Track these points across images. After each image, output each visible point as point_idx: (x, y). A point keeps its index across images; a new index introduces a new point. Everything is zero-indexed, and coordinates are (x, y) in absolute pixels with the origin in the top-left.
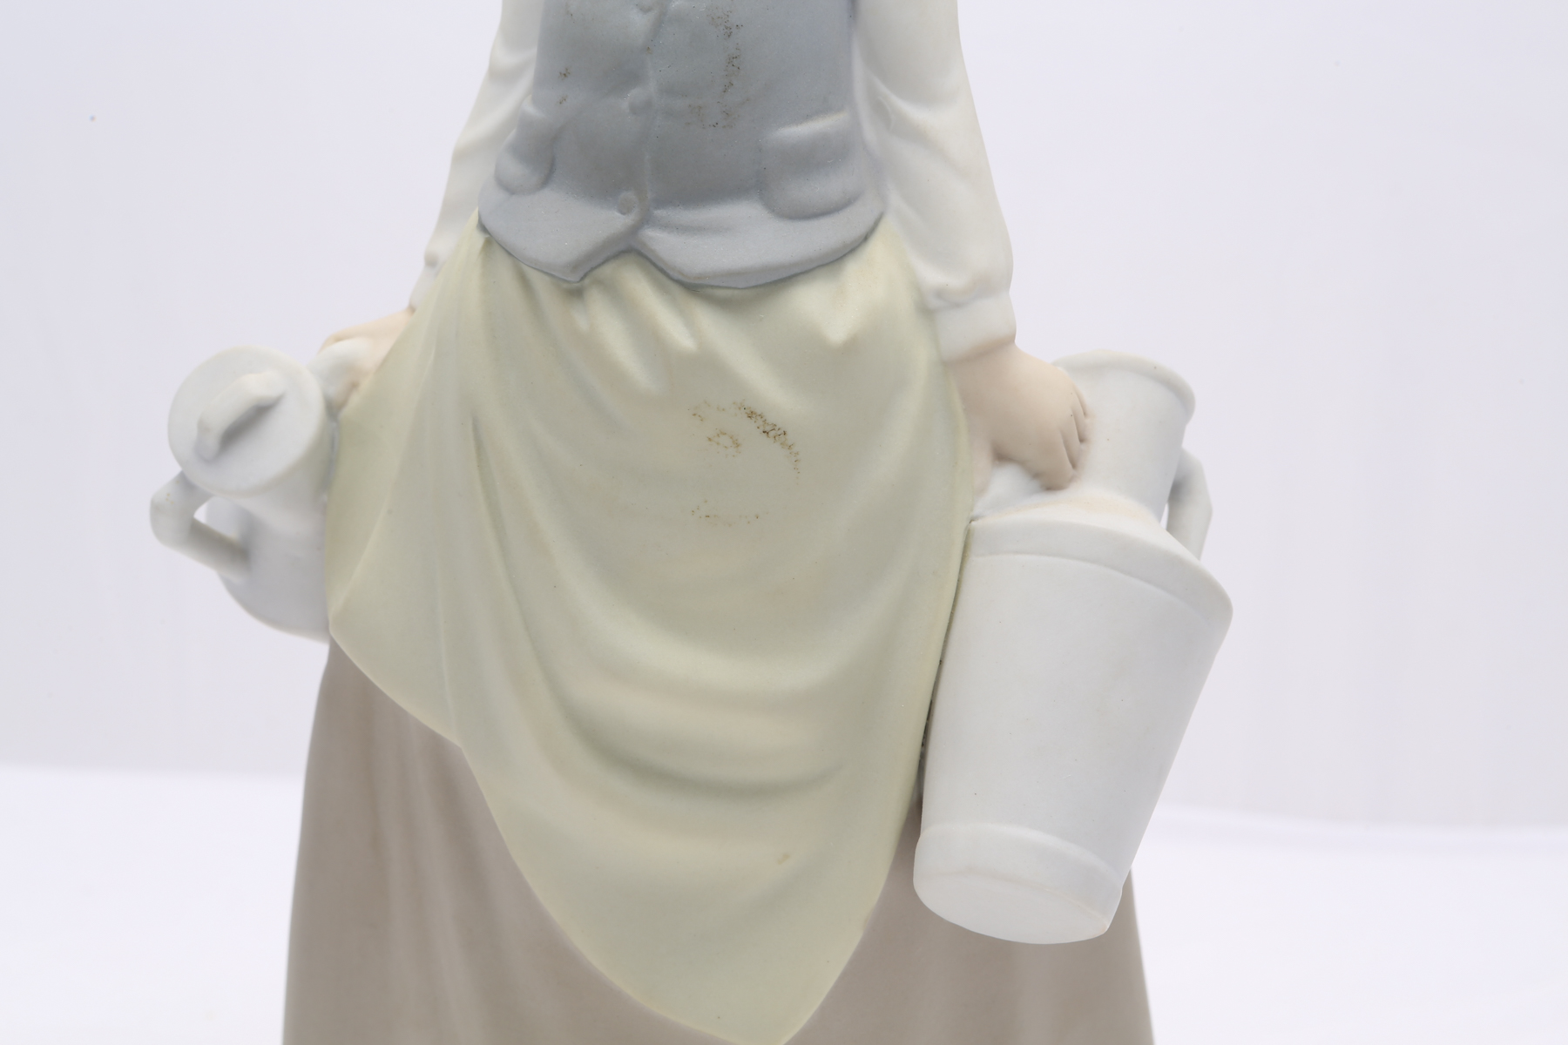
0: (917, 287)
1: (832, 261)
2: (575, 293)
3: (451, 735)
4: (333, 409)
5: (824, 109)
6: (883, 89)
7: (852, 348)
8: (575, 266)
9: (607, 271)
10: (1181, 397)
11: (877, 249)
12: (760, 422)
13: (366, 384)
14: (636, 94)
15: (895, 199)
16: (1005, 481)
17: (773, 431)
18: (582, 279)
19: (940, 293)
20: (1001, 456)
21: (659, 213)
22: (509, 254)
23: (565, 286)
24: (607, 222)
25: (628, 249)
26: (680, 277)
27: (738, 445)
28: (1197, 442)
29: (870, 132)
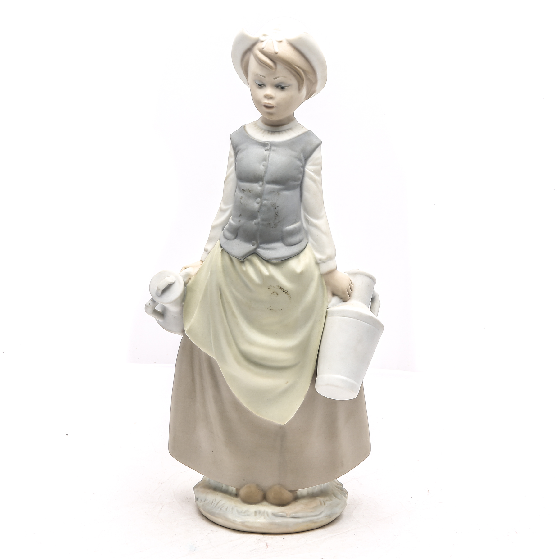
0: (315, 258)
1: (297, 254)
2: (242, 262)
3: (213, 356)
4: (185, 284)
5: (296, 222)
6: (308, 216)
7: (302, 273)
8: (243, 257)
9: (249, 257)
10: (373, 280)
11: (307, 250)
12: (282, 289)
13: (192, 278)
14: (256, 221)
15: (310, 239)
16: (335, 300)
17: (285, 291)
18: (244, 259)
19: (320, 260)
20: (334, 294)
21: (260, 245)
22: (228, 253)
23: (240, 260)
24: (250, 247)
25: (254, 253)
26: (265, 259)
27: (278, 295)
28: (377, 289)
29: (305, 225)
